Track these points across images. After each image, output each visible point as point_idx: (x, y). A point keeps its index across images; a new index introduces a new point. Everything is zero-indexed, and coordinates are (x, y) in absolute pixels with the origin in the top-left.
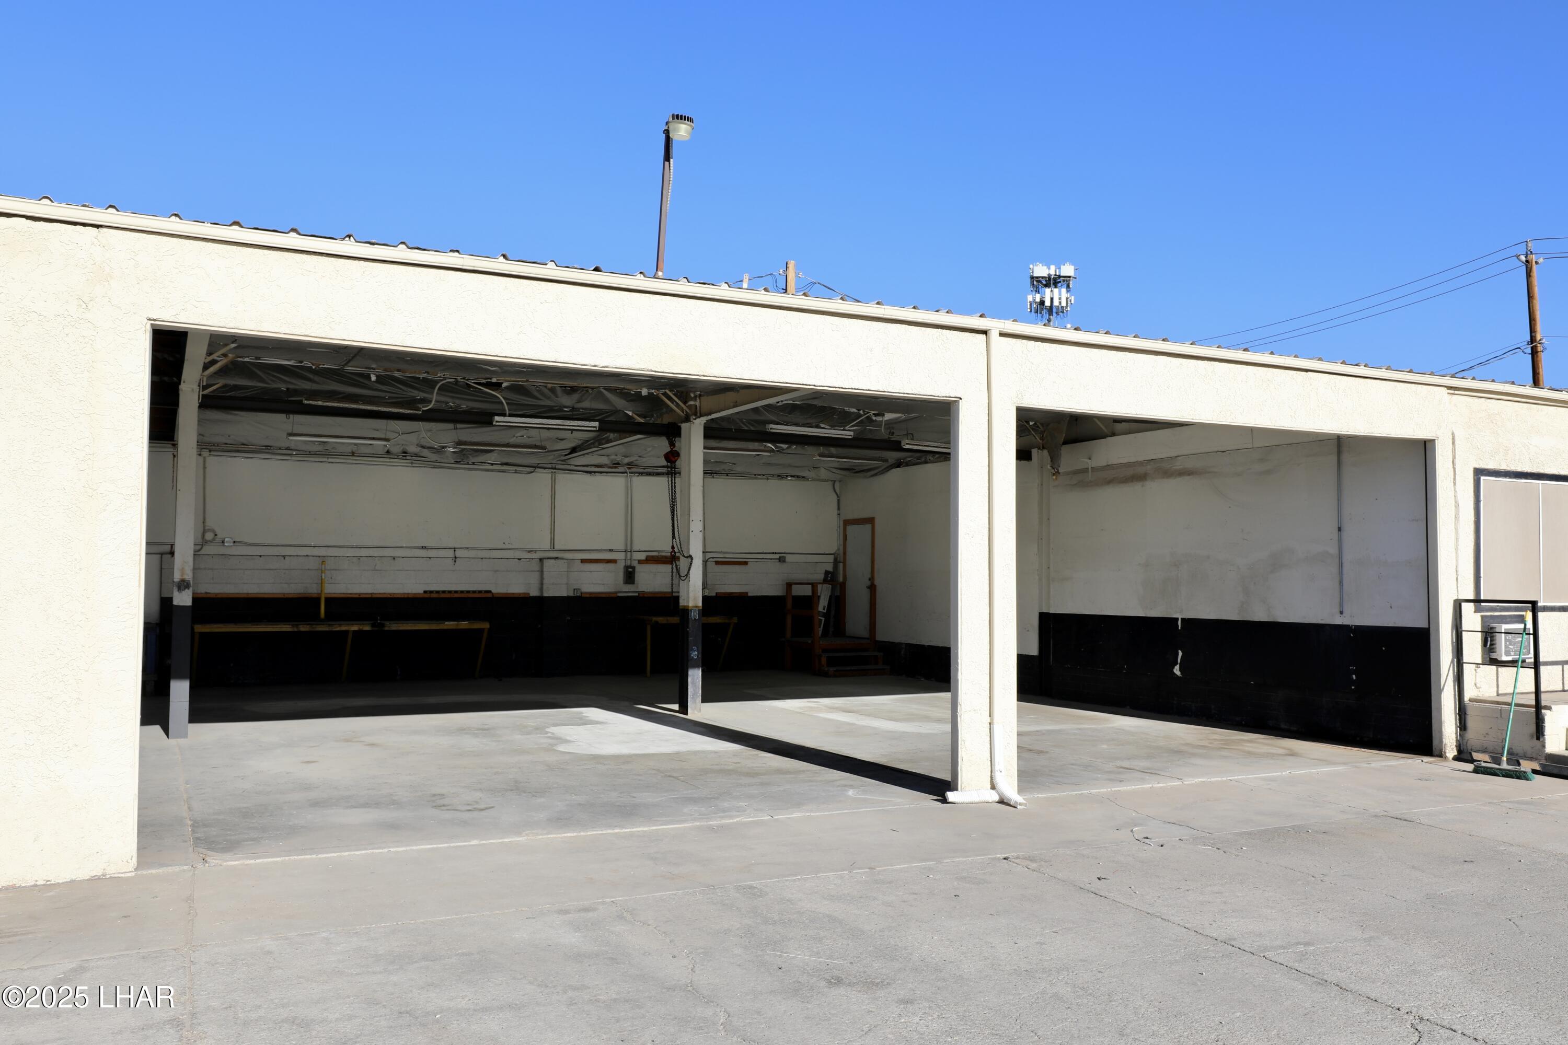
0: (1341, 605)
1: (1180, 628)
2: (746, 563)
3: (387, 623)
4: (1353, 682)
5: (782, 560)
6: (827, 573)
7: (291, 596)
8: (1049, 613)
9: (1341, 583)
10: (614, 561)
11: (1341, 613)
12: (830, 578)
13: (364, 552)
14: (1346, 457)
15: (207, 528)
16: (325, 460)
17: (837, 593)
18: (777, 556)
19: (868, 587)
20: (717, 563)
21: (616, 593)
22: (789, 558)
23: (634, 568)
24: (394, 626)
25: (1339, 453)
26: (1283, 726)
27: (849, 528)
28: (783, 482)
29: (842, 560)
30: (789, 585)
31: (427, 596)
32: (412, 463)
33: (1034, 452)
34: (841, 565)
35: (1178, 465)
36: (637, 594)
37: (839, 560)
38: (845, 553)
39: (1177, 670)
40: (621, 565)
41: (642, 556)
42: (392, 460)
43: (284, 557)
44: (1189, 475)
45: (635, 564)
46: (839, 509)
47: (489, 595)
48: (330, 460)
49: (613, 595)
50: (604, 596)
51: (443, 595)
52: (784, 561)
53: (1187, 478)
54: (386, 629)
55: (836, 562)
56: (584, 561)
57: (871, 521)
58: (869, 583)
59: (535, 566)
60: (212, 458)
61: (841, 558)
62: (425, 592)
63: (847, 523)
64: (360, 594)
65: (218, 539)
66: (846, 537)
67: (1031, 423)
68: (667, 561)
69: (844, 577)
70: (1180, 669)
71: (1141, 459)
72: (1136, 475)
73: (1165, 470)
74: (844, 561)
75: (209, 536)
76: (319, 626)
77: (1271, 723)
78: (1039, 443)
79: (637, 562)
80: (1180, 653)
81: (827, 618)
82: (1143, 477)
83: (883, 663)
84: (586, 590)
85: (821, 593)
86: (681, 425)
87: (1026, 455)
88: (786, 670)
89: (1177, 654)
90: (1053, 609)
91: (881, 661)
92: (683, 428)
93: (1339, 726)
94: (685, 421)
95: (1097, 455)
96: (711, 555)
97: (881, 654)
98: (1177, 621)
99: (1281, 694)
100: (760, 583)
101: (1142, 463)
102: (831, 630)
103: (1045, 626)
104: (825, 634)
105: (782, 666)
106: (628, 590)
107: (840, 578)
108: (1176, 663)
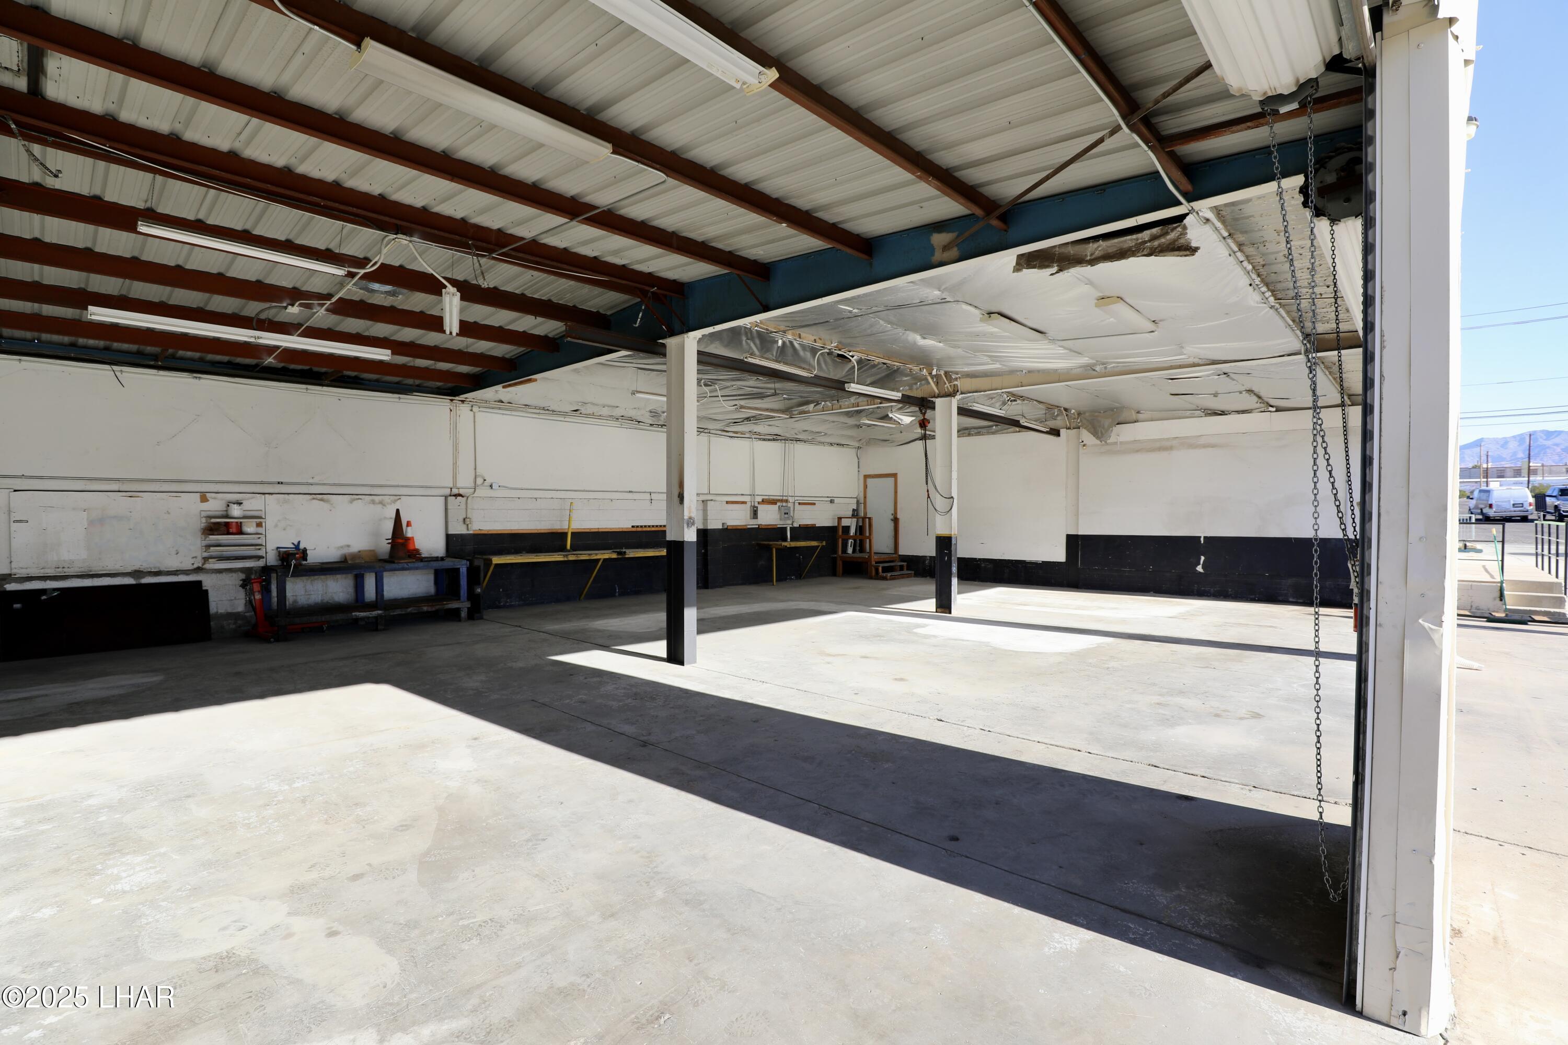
1: (1202, 542)
2: (814, 504)
3: (627, 551)
5: (832, 502)
6: (854, 510)
7: (543, 532)
8: (1077, 535)
10: (745, 502)
12: (855, 514)
13: (592, 495)
15: (477, 474)
16: (563, 419)
17: (861, 524)
18: (829, 499)
19: (892, 520)
20: (799, 504)
21: (746, 525)
22: (836, 500)
23: (757, 507)
24: (632, 553)
26: (1291, 600)
27: (869, 481)
28: (832, 448)
29: (863, 502)
30: (840, 519)
31: (634, 529)
32: (622, 425)
33: (1063, 432)
34: (862, 505)
35: (1203, 441)
36: (757, 526)
37: (862, 502)
38: (865, 497)
39: (1200, 569)
40: (749, 505)
41: (759, 499)
42: (608, 422)
43: (536, 499)
44: (1212, 447)
45: (756, 504)
46: (859, 468)
48: (566, 419)
49: (745, 527)
50: (740, 528)
51: (645, 529)
52: (834, 503)
53: (1211, 449)
54: (627, 556)
55: (858, 503)
56: (727, 502)
57: (895, 476)
58: (892, 517)
60: (480, 413)
61: (862, 501)
62: (633, 527)
63: (866, 477)
64: (590, 529)
65: (487, 483)
66: (866, 487)
67: (1073, 411)
68: (773, 502)
69: (865, 513)
70: (1203, 568)
71: (1165, 437)
72: (1163, 447)
73: (1190, 444)
74: (865, 503)
75: (479, 481)
76: (567, 556)
77: (1280, 598)
78: (1068, 425)
79: (759, 503)
80: (1203, 558)
81: (855, 541)
82: (1170, 448)
83: (907, 570)
84: (729, 524)
85: (852, 524)
86: (933, 399)
87: (1055, 432)
88: (839, 576)
89: (1200, 559)
90: (1081, 532)
91: (905, 568)
92: (939, 402)
93: (1338, 598)
94: (941, 397)
95: (1124, 434)
96: (796, 498)
97: (905, 564)
98: (1200, 537)
99: (1290, 581)
100: (822, 517)
101: (1168, 439)
102: (858, 548)
103: (1073, 542)
104: (854, 551)
105: (834, 574)
106: (753, 523)
107: (862, 514)
108: (1199, 564)
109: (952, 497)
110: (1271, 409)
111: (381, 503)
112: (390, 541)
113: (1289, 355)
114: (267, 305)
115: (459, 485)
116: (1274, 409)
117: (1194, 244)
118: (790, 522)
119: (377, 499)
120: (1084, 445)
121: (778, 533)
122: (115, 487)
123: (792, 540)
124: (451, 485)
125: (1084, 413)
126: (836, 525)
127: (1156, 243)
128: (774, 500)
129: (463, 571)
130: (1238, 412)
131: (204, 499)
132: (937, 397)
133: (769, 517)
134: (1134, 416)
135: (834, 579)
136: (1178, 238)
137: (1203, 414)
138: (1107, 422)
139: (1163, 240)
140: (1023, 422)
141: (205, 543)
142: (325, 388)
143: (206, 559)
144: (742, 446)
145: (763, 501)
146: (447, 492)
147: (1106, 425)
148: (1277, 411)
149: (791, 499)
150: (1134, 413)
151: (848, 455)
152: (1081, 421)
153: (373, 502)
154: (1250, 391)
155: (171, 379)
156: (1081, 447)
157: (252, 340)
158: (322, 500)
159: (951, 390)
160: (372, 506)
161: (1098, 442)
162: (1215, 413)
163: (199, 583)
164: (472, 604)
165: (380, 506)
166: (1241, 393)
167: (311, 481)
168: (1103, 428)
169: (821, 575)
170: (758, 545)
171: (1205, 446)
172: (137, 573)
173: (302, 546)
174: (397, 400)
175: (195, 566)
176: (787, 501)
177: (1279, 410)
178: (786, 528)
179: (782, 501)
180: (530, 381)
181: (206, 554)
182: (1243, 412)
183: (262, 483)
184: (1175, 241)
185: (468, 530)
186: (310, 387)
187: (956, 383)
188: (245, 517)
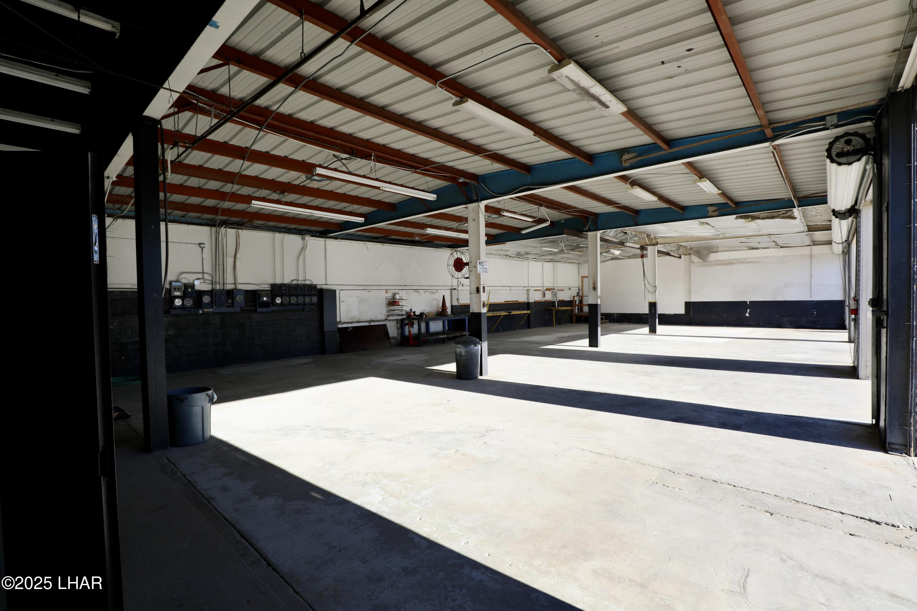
0: (811, 295)
1: (748, 303)
2: (563, 290)
4: (815, 314)
5: (570, 289)
6: (577, 293)
8: (690, 302)
9: (811, 290)
10: (540, 290)
11: (811, 297)
12: (578, 295)
14: (813, 259)
17: (580, 299)
18: (568, 288)
20: (559, 290)
22: (572, 288)
23: (545, 292)
24: (514, 313)
25: (811, 258)
26: (788, 326)
27: (583, 279)
28: (569, 264)
30: (573, 297)
31: (506, 303)
33: (682, 256)
34: (581, 290)
35: (747, 260)
36: (545, 301)
38: (582, 287)
39: (747, 315)
40: (542, 291)
41: (545, 288)
44: (752, 263)
46: (579, 273)
47: (518, 302)
49: (541, 301)
50: (539, 301)
54: (511, 314)
55: (579, 289)
56: (535, 290)
59: (526, 292)
62: (505, 301)
63: (583, 277)
65: (461, 284)
66: (582, 282)
67: (688, 248)
68: (549, 290)
69: (583, 294)
70: (749, 314)
71: (731, 258)
72: (730, 263)
73: (741, 261)
74: (582, 289)
75: (459, 283)
76: (493, 314)
77: (783, 326)
78: (685, 253)
79: (545, 290)
80: (748, 310)
81: (578, 307)
82: (733, 263)
83: (605, 320)
84: (536, 300)
85: (577, 299)
86: (647, 247)
87: (680, 257)
88: (574, 323)
89: (747, 311)
90: (692, 300)
91: (604, 319)
92: (649, 247)
93: (808, 325)
94: (651, 245)
95: (713, 257)
96: (558, 288)
97: (604, 317)
98: (747, 301)
99: (787, 319)
100: (565, 296)
101: (732, 260)
102: (580, 310)
103: (689, 305)
104: (578, 312)
105: (571, 322)
106: (543, 300)
107: (581, 294)
108: (747, 313)
109: (656, 287)
110: (779, 247)
111: (433, 293)
112: (441, 308)
113: (799, 233)
114: (459, 224)
115: (453, 285)
116: (780, 247)
117: (795, 216)
118: (555, 299)
119: (432, 291)
120: (693, 262)
121: (552, 303)
122: (363, 288)
123: (558, 306)
124: (451, 285)
125: (693, 248)
126: (572, 300)
127: (784, 215)
128: (550, 289)
129: (467, 319)
130: (764, 248)
131: (387, 293)
132: (649, 246)
133: (549, 297)
134: (716, 250)
135: (572, 324)
136: (791, 214)
137: (747, 249)
138: (706, 253)
139: (786, 215)
140: (672, 253)
141: (388, 309)
142: (417, 247)
143: (388, 316)
144: (539, 264)
145: (546, 289)
146: (450, 288)
147: (705, 254)
148: (781, 248)
149: (556, 289)
150: (716, 248)
151: (575, 266)
152: (692, 252)
153: (431, 292)
154: (774, 241)
155: (376, 246)
156: (691, 263)
157: (456, 236)
158: (417, 292)
159: (655, 243)
160: (430, 294)
161: (702, 261)
162: (753, 249)
163: (385, 325)
164: (470, 333)
165: (432, 294)
166: (770, 242)
167: (413, 284)
168: (704, 255)
169: (567, 323)
170: (545, 309)
171: (748, 263)
172: (371, 321)
173: (413, 311)
174: (435, 251)
175: (385, 318)
176: (554, 289)
177: (781, 247)
178: (555, 301)
179: (553, 289)
180: (505, 243)
181: (388, 314)
182: (766, 248)
183: (400, 286)
184: (790, 215)
185: (458, 303)
186: (412, 247)
187: (657, 240)
188: (400, 299)
